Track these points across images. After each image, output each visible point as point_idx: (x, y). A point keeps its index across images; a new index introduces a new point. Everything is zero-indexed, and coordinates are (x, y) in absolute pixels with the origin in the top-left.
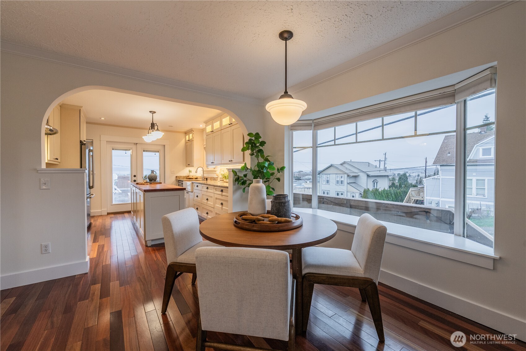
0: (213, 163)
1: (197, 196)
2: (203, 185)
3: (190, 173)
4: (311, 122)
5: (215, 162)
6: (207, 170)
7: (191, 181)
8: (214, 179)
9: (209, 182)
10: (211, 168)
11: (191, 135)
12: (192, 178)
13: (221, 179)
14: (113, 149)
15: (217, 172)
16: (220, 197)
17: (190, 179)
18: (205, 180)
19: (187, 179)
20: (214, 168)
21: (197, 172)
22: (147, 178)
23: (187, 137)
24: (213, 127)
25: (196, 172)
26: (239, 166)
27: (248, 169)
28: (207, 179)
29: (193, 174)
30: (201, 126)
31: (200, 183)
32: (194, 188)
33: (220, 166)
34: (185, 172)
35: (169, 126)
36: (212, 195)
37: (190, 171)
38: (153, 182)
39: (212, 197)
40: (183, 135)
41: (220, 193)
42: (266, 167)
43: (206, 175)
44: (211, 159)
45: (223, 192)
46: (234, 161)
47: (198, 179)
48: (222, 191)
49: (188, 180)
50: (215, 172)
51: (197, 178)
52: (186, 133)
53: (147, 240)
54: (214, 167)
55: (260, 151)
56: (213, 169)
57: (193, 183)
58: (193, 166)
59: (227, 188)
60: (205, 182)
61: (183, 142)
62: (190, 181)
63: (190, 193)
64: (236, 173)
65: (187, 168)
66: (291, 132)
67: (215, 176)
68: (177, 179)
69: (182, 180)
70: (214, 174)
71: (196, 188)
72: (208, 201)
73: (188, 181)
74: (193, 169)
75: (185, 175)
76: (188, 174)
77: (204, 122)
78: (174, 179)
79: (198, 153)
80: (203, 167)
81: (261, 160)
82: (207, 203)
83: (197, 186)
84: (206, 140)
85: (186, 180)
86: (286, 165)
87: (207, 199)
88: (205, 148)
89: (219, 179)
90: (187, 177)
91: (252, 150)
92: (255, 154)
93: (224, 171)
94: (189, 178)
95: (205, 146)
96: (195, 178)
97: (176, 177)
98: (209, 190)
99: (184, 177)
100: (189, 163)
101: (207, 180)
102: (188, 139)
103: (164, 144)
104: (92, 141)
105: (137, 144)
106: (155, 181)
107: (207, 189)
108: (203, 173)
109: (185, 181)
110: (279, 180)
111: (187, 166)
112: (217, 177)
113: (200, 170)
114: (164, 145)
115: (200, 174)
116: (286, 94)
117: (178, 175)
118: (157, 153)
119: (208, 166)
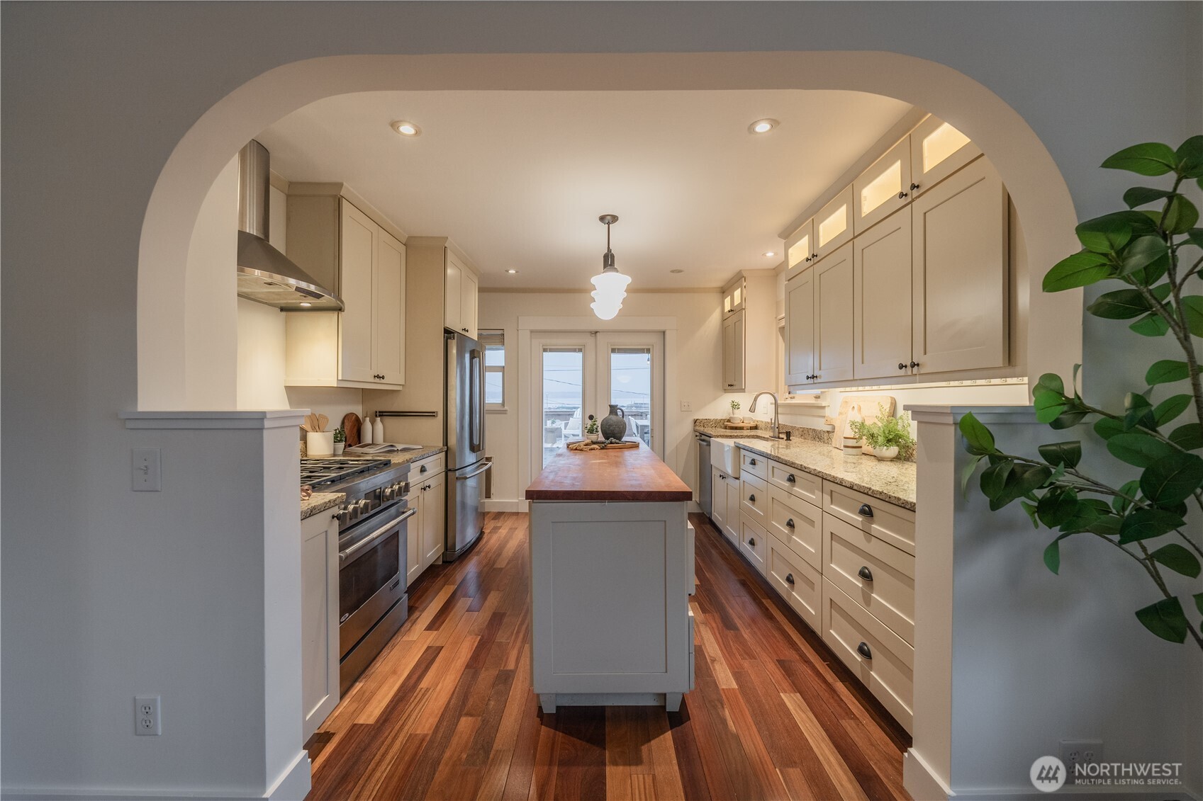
0: (813, 377)
1: (752, 499)
2: (772, 463)
3: (736, 411)
5: (824, 377)
6: (789, 401)
8: (819, 440)
10: (804, 396)
11: (737, 293)
12: (741, 425)
14: (545, 350)
15: (827, 412)
16: (857, 538)
17: (736, 428)
18: (784, 436)
19: (726, 428)
20: (817, 397)
21: (756, 406)
22: (599, 429)
23: (727, 301)
24: (814, 240)
25: (752, 410)
26: (1003, 394)
28: (788, 435)
29: (742, 415)
30: (770, 254)
31: (762, 455)
32: (743, 466)
33: (842, 389)
34: (720, 407)
35: (673, 271)
36: (815, 514)
37: (735, 406)
38: (611, 443)
39: (812, 523)
40: (713, 298)
43: (783, 420)
44: (807, 363)
45: (875, 518)
46: (929, 364)
47: (759, 433)
48: (866, 512)
49: (729, 432)
50: (820, 412)
51: (756, 428)
52: (725, 291)
54: (817, 391)
56: (812, 401)
58: (744, 390)
60: (781, 448)
61: (715, 319)
62: (732, 437)
63: (731, 481)
65: (727, 394)
67: (821, 425)
68: (697, 428)
69: (710, 431)
70: (814, 416)
71: (748, 467)
72: (793, 532)
73: (727, 437)
74: (744, 400)
75: (719, 418)
76: (729, 414)
77: (780, 236)
78: (687, 427)
80: (777, 391)
82: (790, 539)
83: (753, 463)
84: (789, 294)
85: (722, 431)
87: (791, 525)
88: (782, 329)
89: (838, 440)
90: (725, 424)
93: (860, 409)
94: (730, 427)
95: (783, 323)
96: (751, 428)
97: (695, 421)
98: (798, 490)
99: (716, 424)
100: (731, 379)
101: (788, 439)
102: (729, 308)
103: (662, 328)
104: (500, 332)
105: (596, 332)
106: (620, 438)
107: (787, 484)
108: (777, 413)
109: (718, 437)
111: (725, 391)
112: (829, 429)
113: (765, 403)
114: (664, 332)
115: (765, 412)
117: (701, 415)
118: (647, 356)
119: (792, 388)
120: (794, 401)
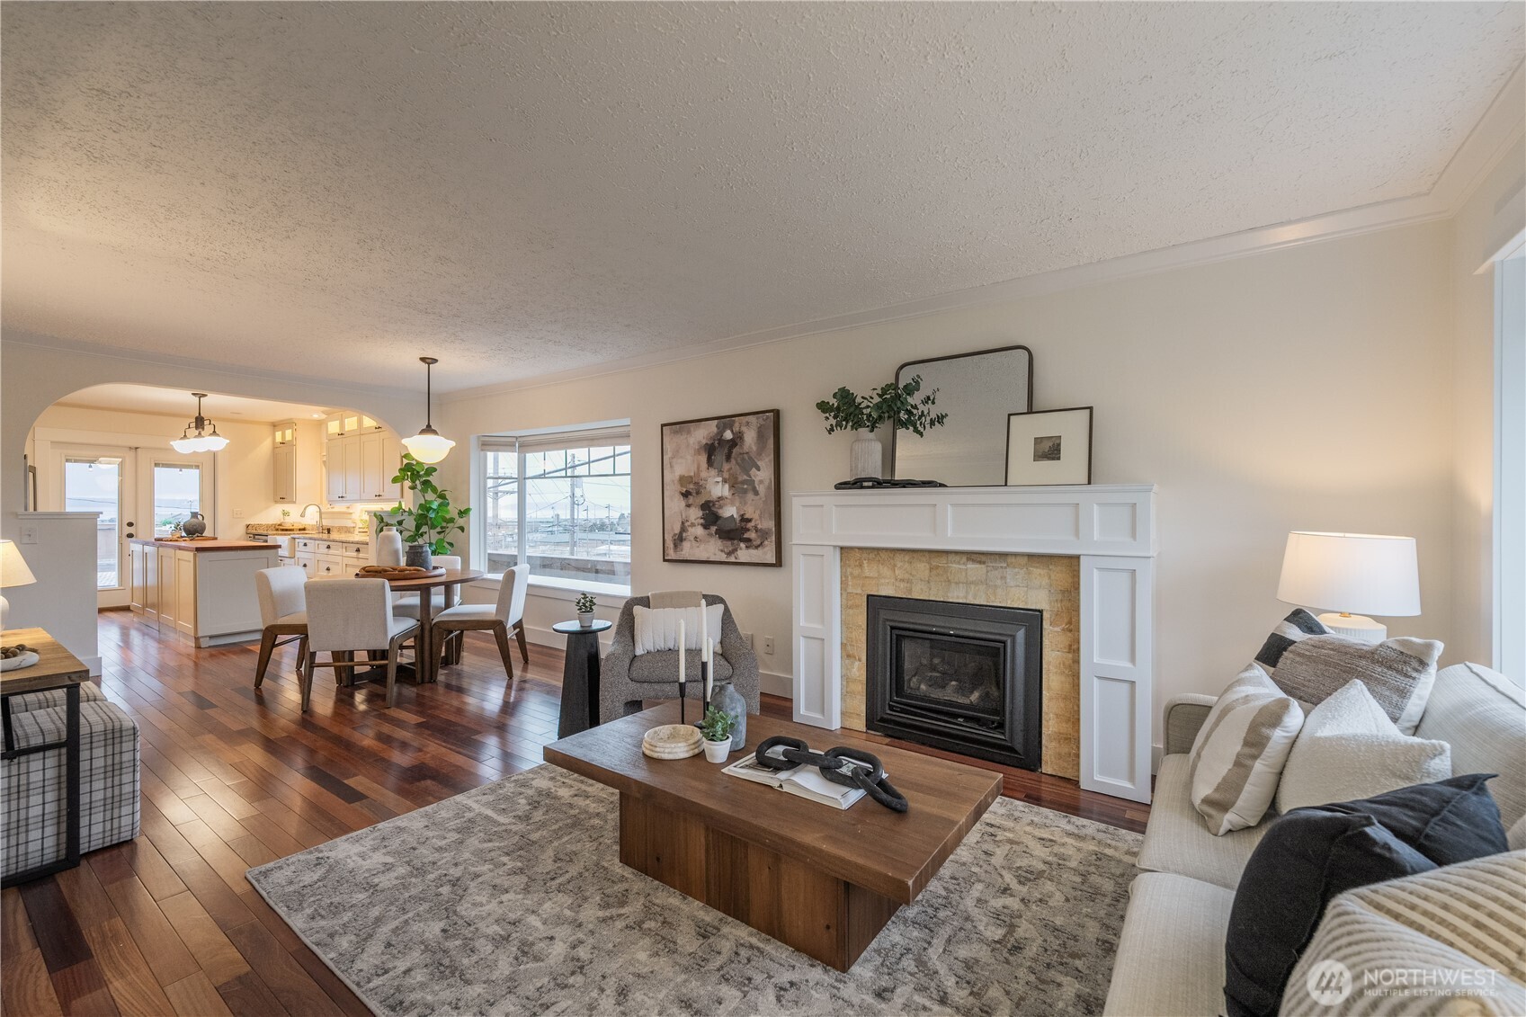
0: (343, 497)
1: (304, 565)
2: (318, 542)
3: (286, 517)
4: (514, 440)
5: (348, 497)
6: (330, 510)
7: (289, 535)
8: (348, 530)
9: (334, 535)
10: (340, 507)
11: (288, 433)
12: (292, 528)
13: (361, 530)
14: (67, 460)
15: (353, 516)
16: (354, 562)
17: (286, 530)
18: (325, 531)
19: (277, 530)
20: (347, 508)
21: (305, 513)
22: (182, 528)
23: (279, 434)
24: (342, 425)
25: (302, 515)
26: (388, 507)
27: (405, 511)
28: (329, 531)
29: (294, 520)
31: (311, 539)
32: (297, 549)
33: (355, 504)
34: (272, 515)
36: (339, 559)
37: (285, 514)
38: (198, 537)
39: (337, 563)
40: (268, 430)
41: (355, 554)
42: (434, 510)
43: (326, 523)
44: (339, 488)
45: (361, 552)
46: (385, 496)
47: (307, 531)
48: (358, 550)
49: (280, 532)
50: (349, 516)
51: (304, 529)
52: (276, 428)
53: (200, 634)
54: (346, 505)
55: (426, 484)
56: (344, 510)
57: (294, 538)
58: (295, 502)
59: (367, 544)
60: (325, 536)
61: (266, 446)
62: (285, 535)
64: (382, 519)
65: (278, 505)
66: (482, 453)
67: (349, 524)
68: (250, 529)
69: (265, 533)
70: (345, 519)
71: (301, 548)
72: (328, 572)
73: (281, 535)
74: (294, 509)
75: (271, 523)
76: (280, 520)
78: (241, 530)
79: (307, 470)
80: (321, 503)
81: (430, 496)
82: (326, 576)
83: (305, 545)
84: (328, 448)
85: (275, 532)
86: (473, 505)
87: (328, 569)
88: (324, 462)
89: (357, 530)
90: (277, 527)
91: (413, 481)
92: (419, 487)
93: (362, 515)
94: (281, 529)
95: (325, 459)
96: (300, 529)
97: (248, 526)
98: (331, 551)
99: (268, 527)
100: (282, 493)
101: (329, 533)
102: (281, 441)
105: (136, 448)
106: (202, 534)
107: (327, 549)
108: (321, 517)
109: (274, 535)
110: (462, 529)
111: (276, 502)
112: (352, 524)
113: (312, 511)
114: (215, 453)
115: (311, 518)
116: (429, 429)
117: (252, 522)
118: (196, 472)
119: (331, 502)
120: (333, 510)
